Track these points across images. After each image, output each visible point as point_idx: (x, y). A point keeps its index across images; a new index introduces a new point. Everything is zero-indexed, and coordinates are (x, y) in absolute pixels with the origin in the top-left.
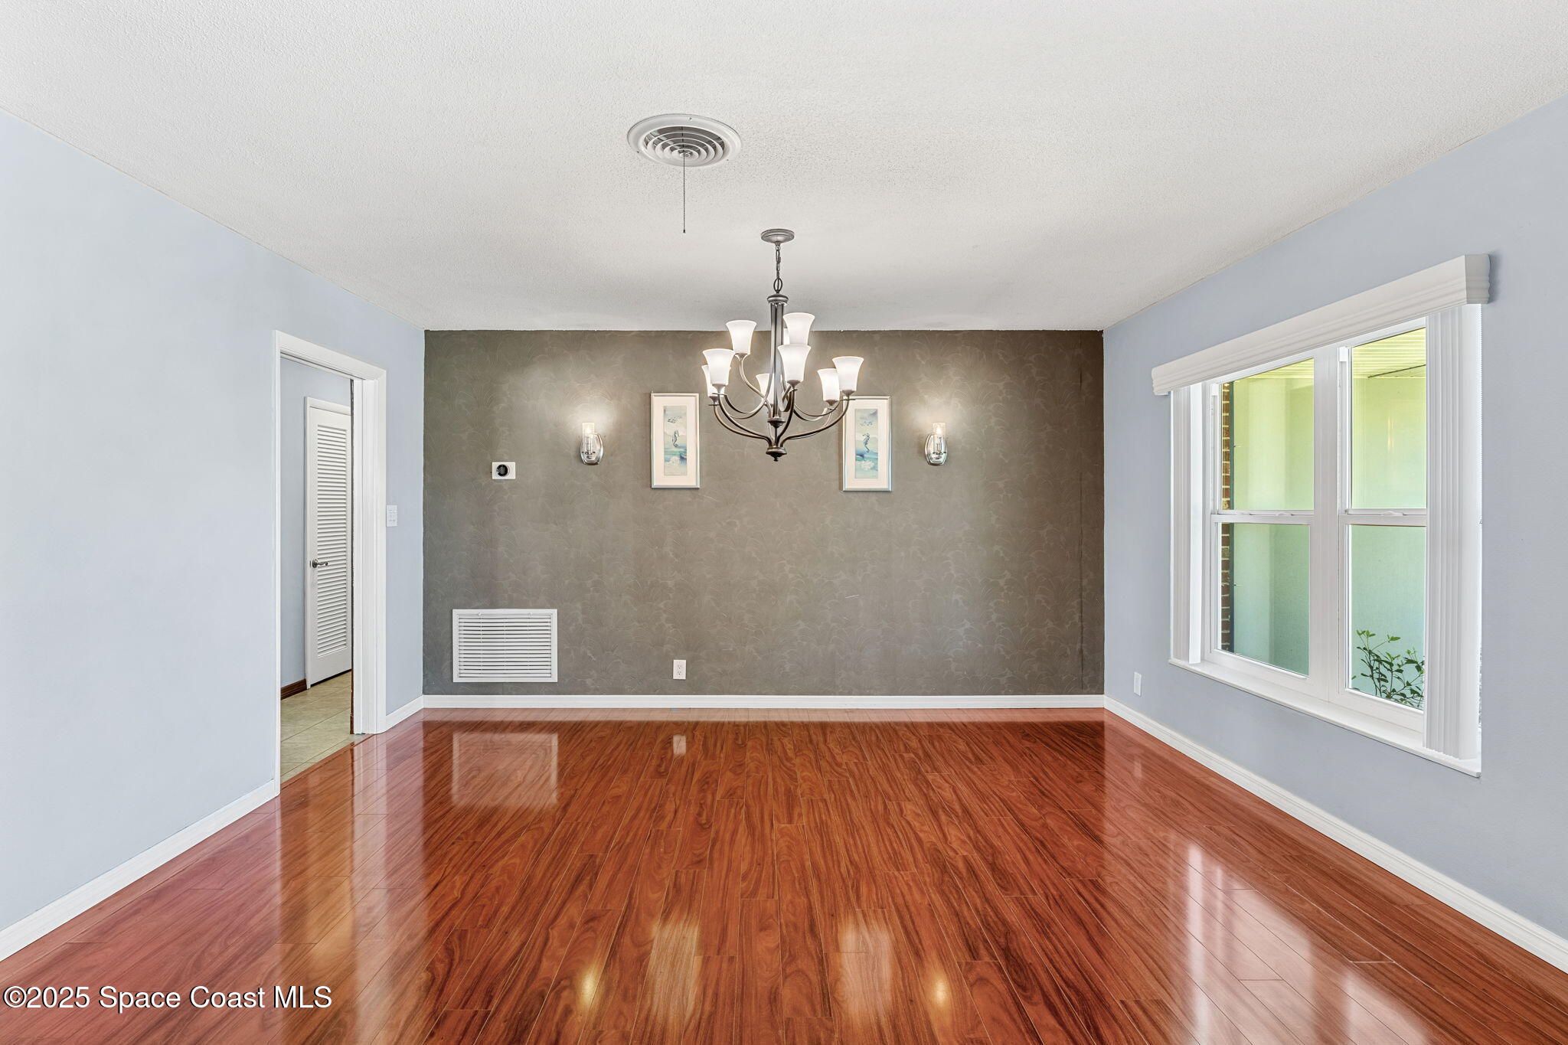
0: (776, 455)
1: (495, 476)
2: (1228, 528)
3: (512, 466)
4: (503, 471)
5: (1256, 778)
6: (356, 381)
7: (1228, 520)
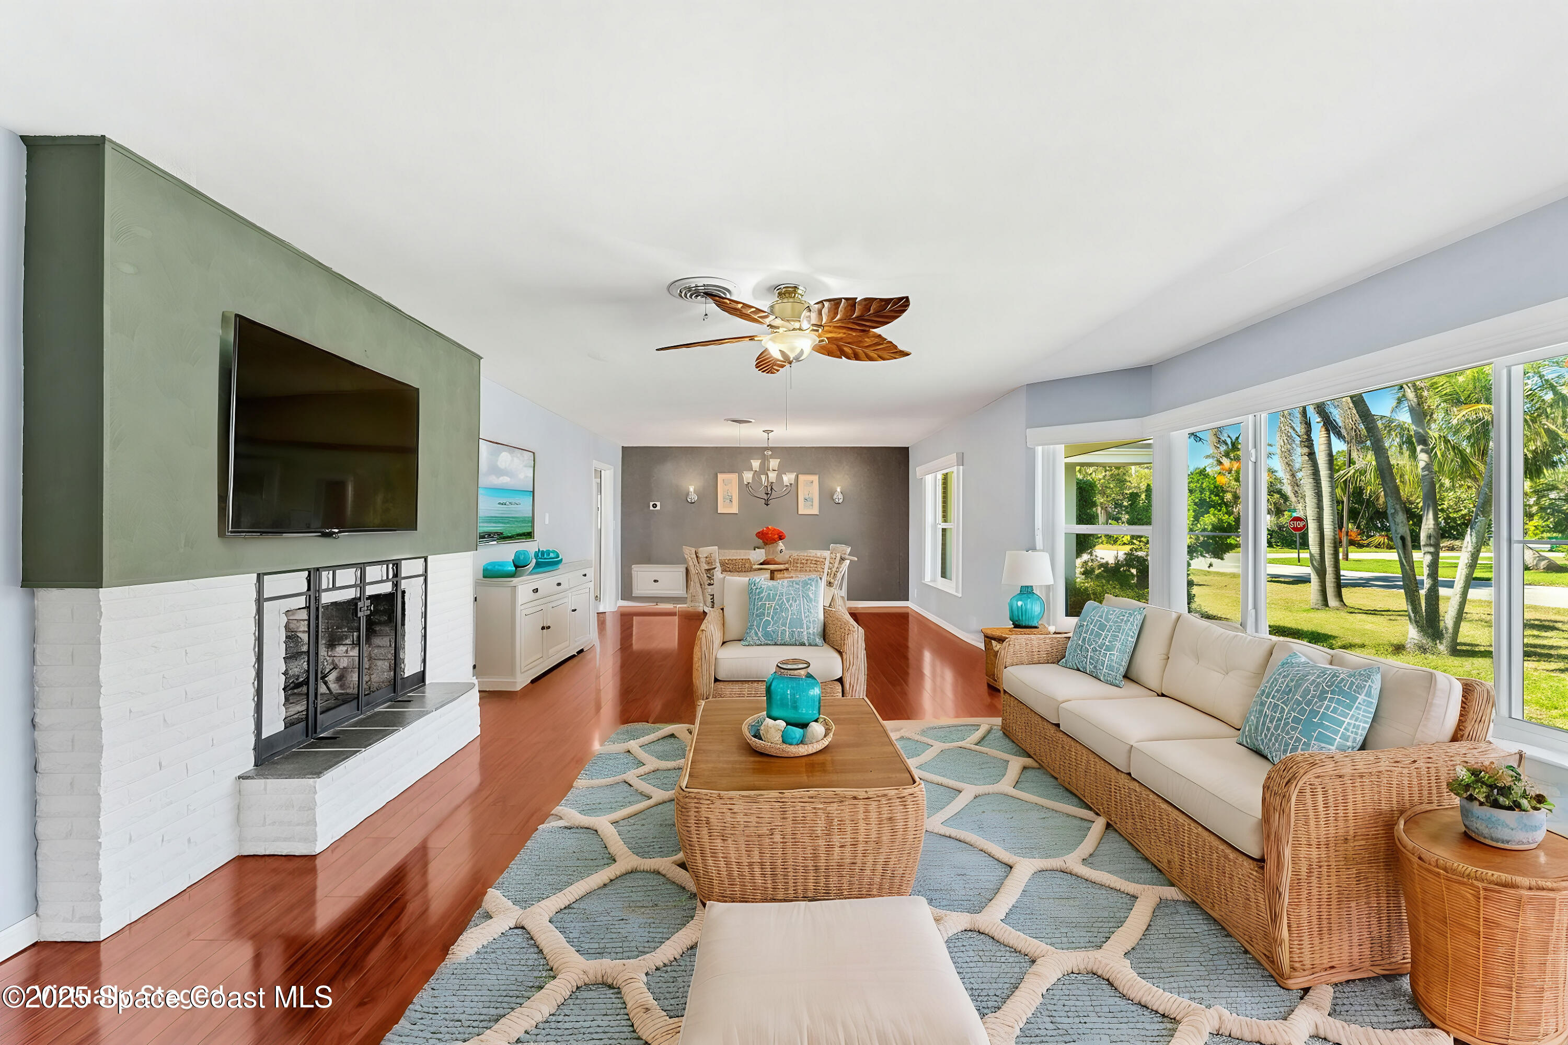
0: (767, 505)
1: (651, 508)
2: (944, 530)
3: (658, 504)
4: (655, 506)
6: (603, 472)
7: (944, 527)
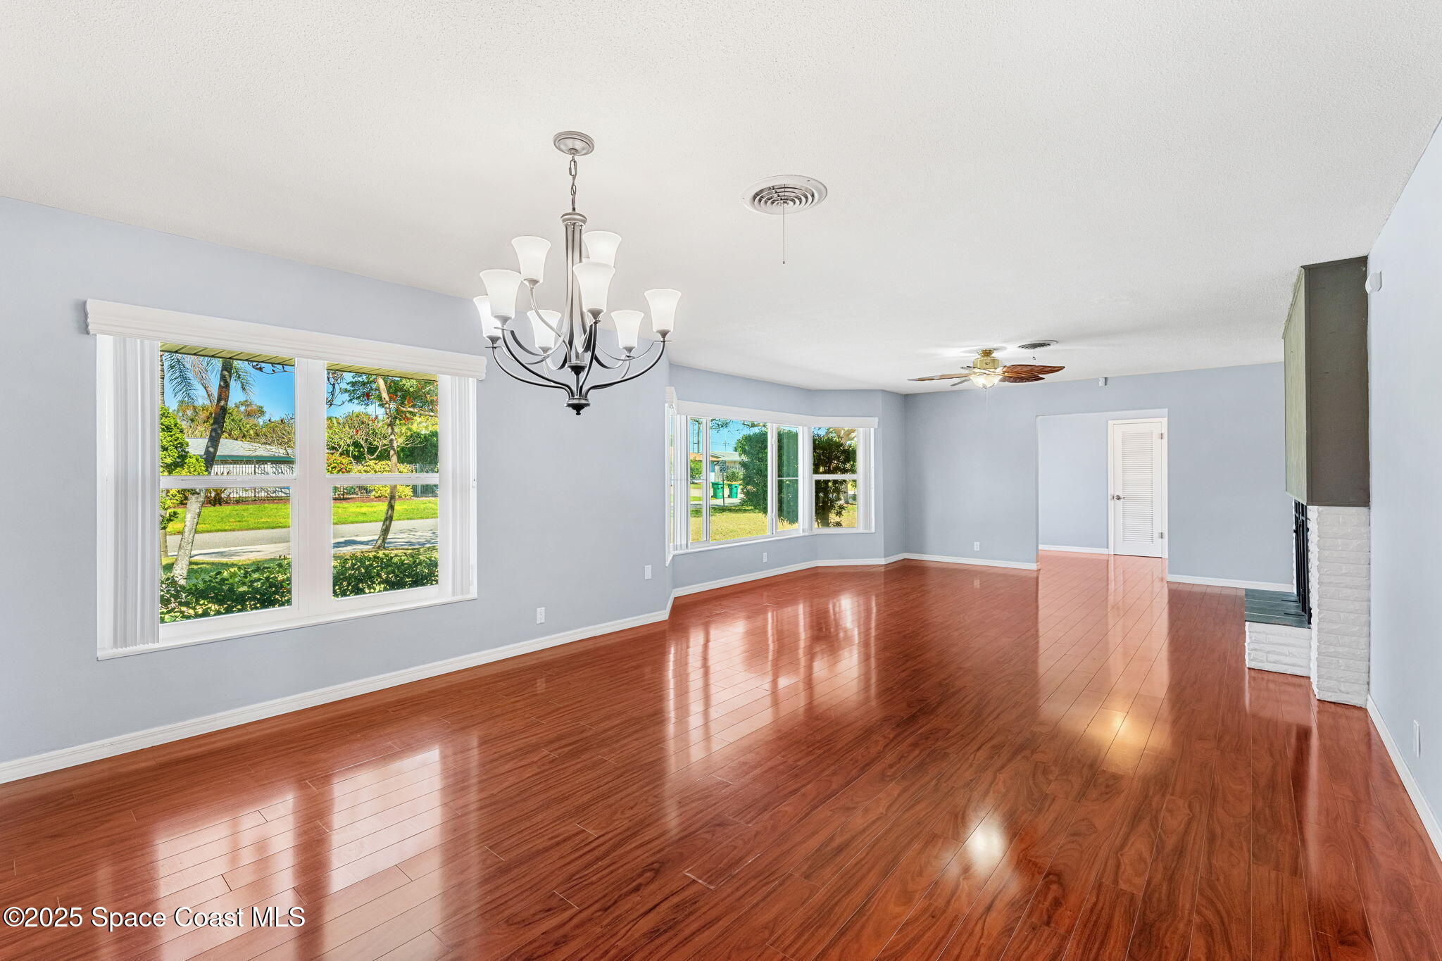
5: (286, 699)
